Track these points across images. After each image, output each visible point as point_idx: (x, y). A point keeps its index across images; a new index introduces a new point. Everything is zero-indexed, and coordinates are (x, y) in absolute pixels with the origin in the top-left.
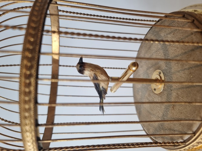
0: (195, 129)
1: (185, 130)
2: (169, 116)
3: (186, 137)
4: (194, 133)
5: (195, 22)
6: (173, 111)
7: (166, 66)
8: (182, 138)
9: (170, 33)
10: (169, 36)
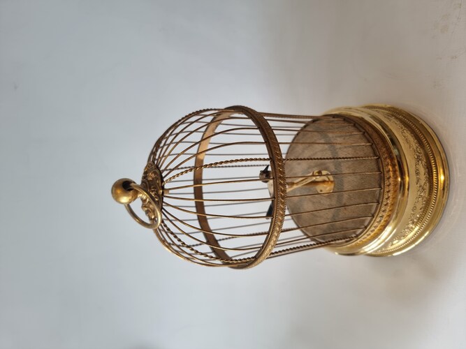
0: (366, 224)
1: (358, 226)
2: (340, 216)
3: (360, 231)
4: (366, 227)
5: (366, 134)
6: (345, 211)
7: (336, 169)
8: (354, 233)
9: (340, 137)
10: (338, 139)
